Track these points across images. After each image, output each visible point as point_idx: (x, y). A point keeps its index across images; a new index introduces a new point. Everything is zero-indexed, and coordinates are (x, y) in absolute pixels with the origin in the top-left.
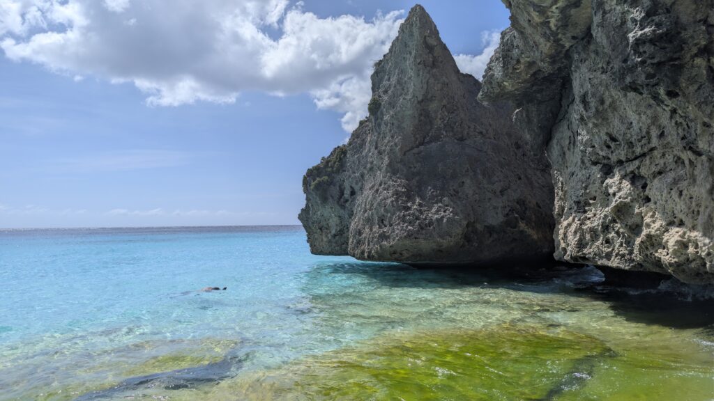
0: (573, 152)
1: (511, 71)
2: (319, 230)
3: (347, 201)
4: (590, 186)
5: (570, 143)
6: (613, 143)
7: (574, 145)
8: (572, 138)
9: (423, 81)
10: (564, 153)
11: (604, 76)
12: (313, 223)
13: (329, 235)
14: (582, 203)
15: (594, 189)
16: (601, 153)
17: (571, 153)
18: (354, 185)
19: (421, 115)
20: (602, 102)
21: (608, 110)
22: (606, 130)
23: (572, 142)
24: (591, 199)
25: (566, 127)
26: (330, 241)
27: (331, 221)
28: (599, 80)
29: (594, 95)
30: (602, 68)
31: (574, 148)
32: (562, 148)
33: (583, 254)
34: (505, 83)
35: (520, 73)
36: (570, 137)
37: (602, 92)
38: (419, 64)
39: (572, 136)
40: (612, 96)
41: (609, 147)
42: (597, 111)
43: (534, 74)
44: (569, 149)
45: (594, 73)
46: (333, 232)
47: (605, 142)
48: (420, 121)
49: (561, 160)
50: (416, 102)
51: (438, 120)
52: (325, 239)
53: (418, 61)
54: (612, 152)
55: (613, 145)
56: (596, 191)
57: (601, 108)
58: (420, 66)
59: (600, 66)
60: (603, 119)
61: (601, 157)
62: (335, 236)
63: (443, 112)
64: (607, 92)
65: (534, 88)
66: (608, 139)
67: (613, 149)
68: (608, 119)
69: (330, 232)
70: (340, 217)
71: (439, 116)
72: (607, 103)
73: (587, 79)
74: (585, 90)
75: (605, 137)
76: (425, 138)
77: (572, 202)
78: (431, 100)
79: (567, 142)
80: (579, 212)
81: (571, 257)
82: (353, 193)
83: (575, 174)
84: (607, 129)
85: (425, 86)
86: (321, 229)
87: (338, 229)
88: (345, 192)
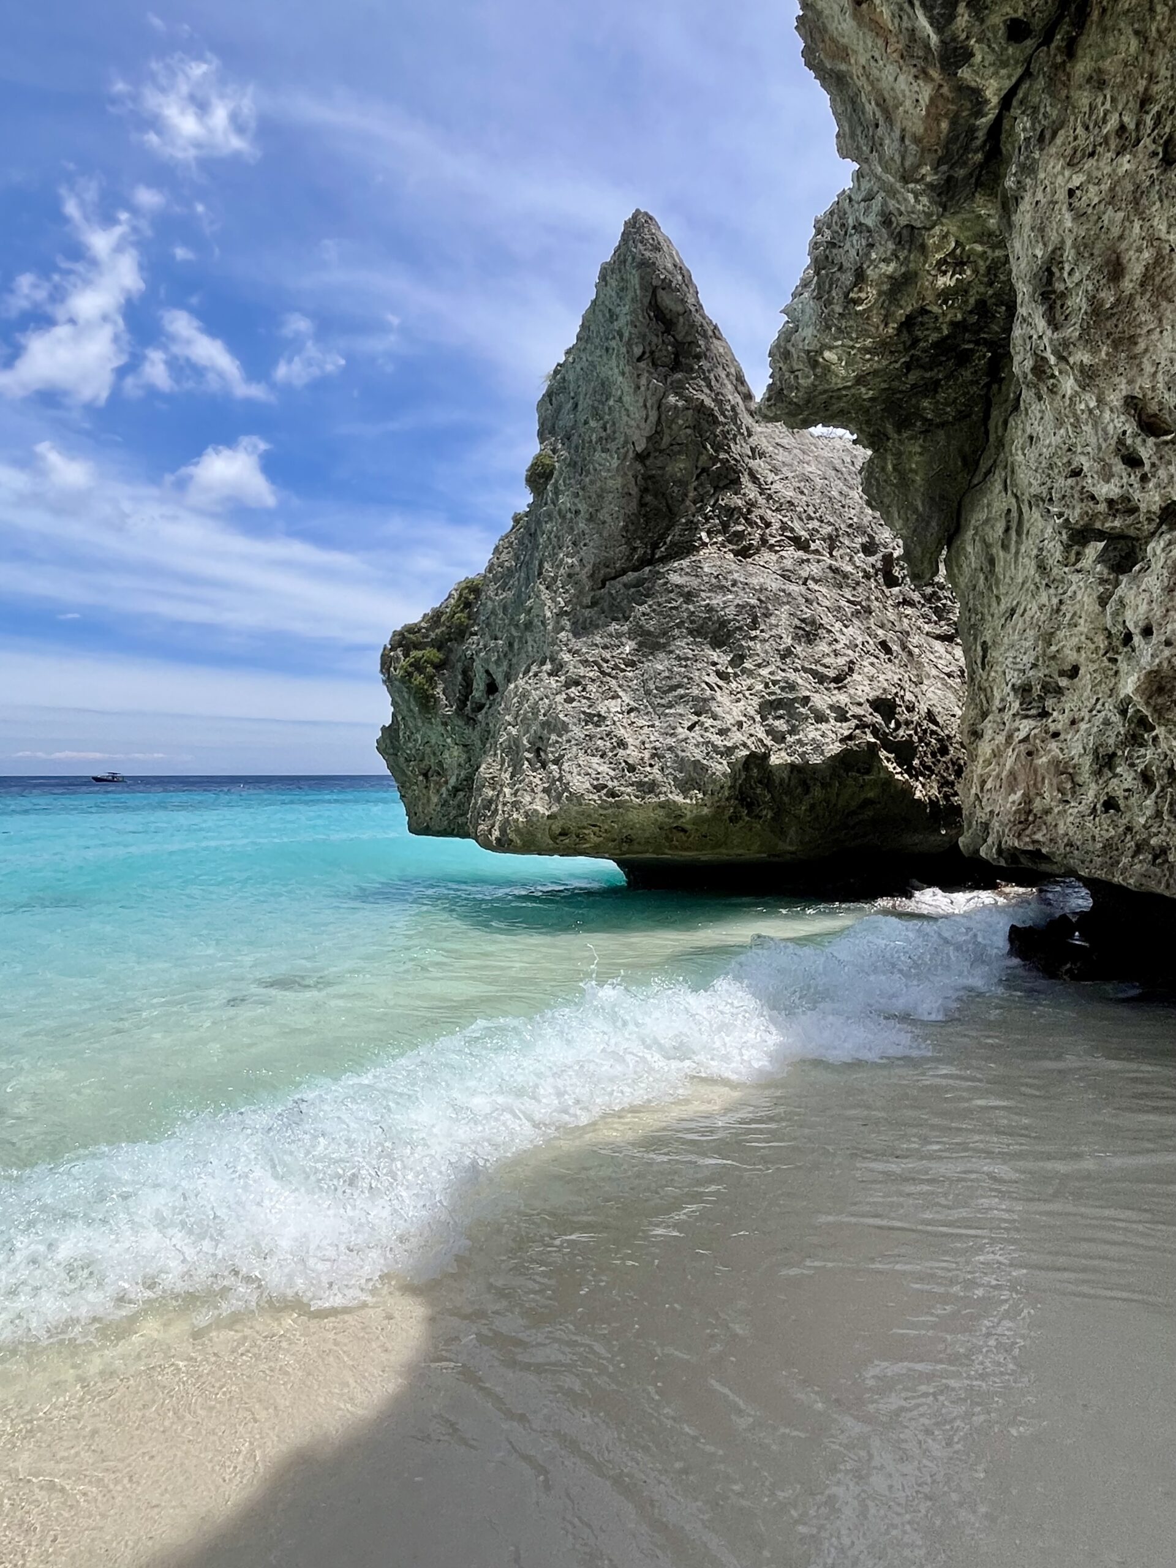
0: (1017, 553)
1: (838, 309)
2: (421, 778)
3: (480, 707)
4: (1060, 634)
5: (1007, 530)
6: (1151, 441)
7: (1019, 533)
8: (1015, 514)
9: (649, 405)
10: (992, 561)
11: (1126, 163)
12: (408, 761)
13: (444, 790)
14: (1037, 690)
15: (1075, 641)
16: (1107, 490)
17: (1010, 557)
18: (492, 668)
19: (645, 490)
20: (1115, 270)
21: (1139, 302)
22: (1124, 389)
23: (1014, 525)
24: (1062, 673)
25: (998, 486)
26: (445, 803)
27: (446, 755)
28: (1105, 187)
29: (1084, 248)
30: (1122, 128)
31: (1019, 543)
32: (987, 546)
33: (1034, 842)
34: (827, 354)
35: (866, 315)
36: (1009, 511)
37: (1116, 231)
38: (640, 359)
39: (1014, 509)
40: (1153, 239)
41: (1132, 461)
42: (1096, 310)
43: (908, 323)
44: (1005, 547)
45: (1089, 164)
46: (453, 781)
47: (1121, 442)
48: (642, 504)
49: (982, 581)
50: (631, 455)
51: (688, 503)
52: (435, 799)
53: (637, 351)
54: (1144, 479)
55: (1146, 451)
56: (1079, 649)
57: (1108, 297)
58: (642, 365)
59: (1113, 123)
60: (1116, 344)
61: (1102, 507)
62: (456, 790)
63: (701, 484)
64: (1137, 225)
65: (912, 377)
66: (1131, 428)
67: (1147, 468)
68: (1133, 340)
69: (446, 782)
70: (465, 746)
71: (692, 494)
72: (1135, 269)
73: (1062, 195)
74: (1053, 237)
75: (1120, 423)
76: (655, 546)
77: (1008, 689)
78: (670, 453)
79: (1000, 527)
80: (1027, 717)
81: (1000, 851)
82: (492, 688)
83: (1020, 611)
84: (1130, 382)
85: (653, 416)
86: (425, 775)
87: (463, 774)
88: (475, 686)
